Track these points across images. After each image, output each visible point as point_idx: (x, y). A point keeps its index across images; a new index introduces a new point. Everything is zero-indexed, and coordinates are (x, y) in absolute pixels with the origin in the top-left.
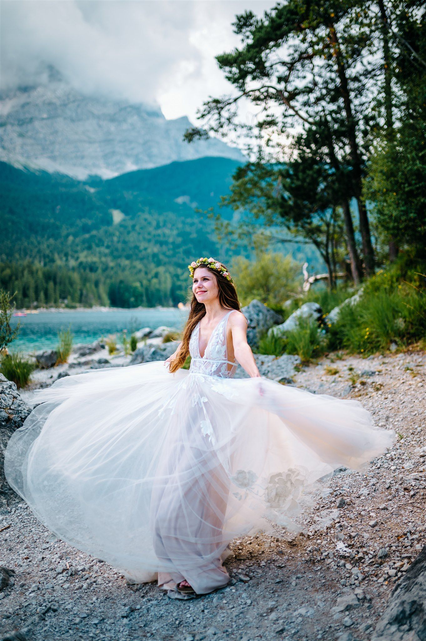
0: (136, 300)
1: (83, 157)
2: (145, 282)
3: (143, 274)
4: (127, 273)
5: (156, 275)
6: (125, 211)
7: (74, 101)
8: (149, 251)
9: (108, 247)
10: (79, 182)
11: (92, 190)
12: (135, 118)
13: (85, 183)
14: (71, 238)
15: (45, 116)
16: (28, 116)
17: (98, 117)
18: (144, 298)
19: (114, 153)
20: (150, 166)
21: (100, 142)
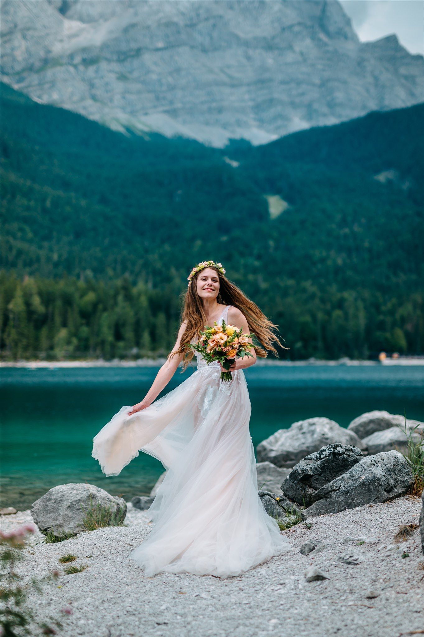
0: (305, 347)
1: (220, 110)
2: (320, 316)
3: (317, 301)
4: (290, 300)
5: (340, 304)
6: (287, 198)
7: (207, 19)
8: (329, 262)
9: (259, 257)
10: (214, 151)
11: (235, 164)
12: (308, 42)
13: (223, 152)
14: (199, 243)
15: (160, 45)
16: (134, 45)
17: (246, 44)
18: (320, 344)
19: (271, 102)
20: (332, 121)
21: (249, 85)
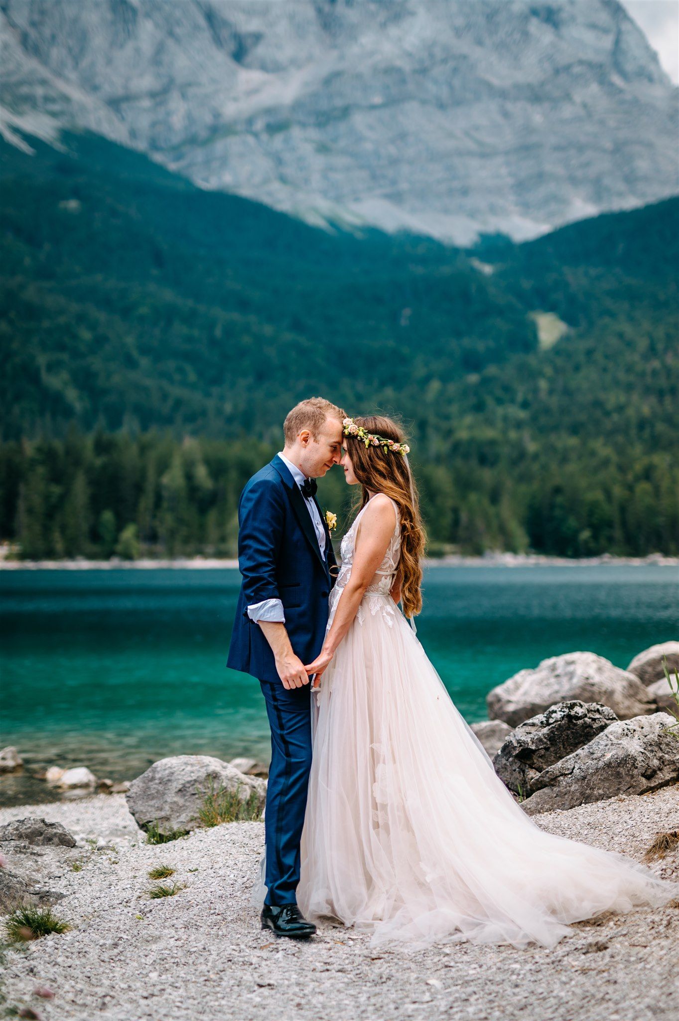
0: (595, 537)
1: (465, 192)
2: (618, 491)
3: (612, 470)
4: (572, 467)
5: (647, 474)
6: (568, 318)
7: (444, 61)
8: (631, 412)
9: (525, 405)
10: (456, 251)
11: (487, 269)
12: (594, 88)
13: (470, 253)
14: (435, 386)
15: (377, 100)
16: (339, 102)
17: (503, 94)
18: (618, 533)
19: (540, 177)
20: (631, 203)
21: (507, 153)
